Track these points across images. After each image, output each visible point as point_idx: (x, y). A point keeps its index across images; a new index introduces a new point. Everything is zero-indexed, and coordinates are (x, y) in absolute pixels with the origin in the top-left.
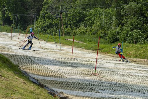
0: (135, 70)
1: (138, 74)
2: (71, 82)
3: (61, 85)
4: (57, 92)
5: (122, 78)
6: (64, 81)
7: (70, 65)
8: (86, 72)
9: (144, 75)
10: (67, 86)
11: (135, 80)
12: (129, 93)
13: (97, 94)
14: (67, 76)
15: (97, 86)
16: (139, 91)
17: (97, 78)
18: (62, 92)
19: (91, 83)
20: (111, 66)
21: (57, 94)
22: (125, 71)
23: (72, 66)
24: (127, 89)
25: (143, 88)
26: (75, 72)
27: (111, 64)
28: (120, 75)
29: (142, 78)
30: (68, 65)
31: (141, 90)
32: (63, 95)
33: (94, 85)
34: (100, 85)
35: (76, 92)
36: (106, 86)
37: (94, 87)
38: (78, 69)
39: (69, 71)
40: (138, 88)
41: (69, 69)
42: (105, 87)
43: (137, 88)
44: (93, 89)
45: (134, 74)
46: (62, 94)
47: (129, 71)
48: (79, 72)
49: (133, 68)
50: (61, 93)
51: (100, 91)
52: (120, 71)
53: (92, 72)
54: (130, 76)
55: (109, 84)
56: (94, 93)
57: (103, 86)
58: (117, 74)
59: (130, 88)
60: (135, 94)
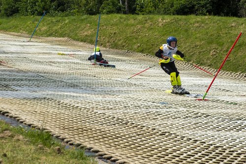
0: (55, 54)
1: (62, 60)
5: (43, 66)
9: (70, 61)
12: (60, 90)
13: (15, 92)
15: (10, 80)
16: (74, 86)
17: (6, 69)
20: (19, 49)
22: (41, 56)
24: (55, 83)
25: (76, 81)
27: (20, 47)
28: (36, 62)
29: (69, 65)
31: (76, 84)
33: (5, 80)
34: (14, 79)
36: (22, 80)
37: (6, 83)
40: (70, 81)
42: (22, 82)
43: (68, 81)
44: (7, 86)
45: (56, 60)
47: (47, 56)
49: (51, 52)
51: (17, 88)
52: (34, 56)
54: (52, 64)
55: (26, 77)
56: (9, 92)
57: (18, 80)
58: (31, 61)
59: (58, 81)
60: (69, 90)
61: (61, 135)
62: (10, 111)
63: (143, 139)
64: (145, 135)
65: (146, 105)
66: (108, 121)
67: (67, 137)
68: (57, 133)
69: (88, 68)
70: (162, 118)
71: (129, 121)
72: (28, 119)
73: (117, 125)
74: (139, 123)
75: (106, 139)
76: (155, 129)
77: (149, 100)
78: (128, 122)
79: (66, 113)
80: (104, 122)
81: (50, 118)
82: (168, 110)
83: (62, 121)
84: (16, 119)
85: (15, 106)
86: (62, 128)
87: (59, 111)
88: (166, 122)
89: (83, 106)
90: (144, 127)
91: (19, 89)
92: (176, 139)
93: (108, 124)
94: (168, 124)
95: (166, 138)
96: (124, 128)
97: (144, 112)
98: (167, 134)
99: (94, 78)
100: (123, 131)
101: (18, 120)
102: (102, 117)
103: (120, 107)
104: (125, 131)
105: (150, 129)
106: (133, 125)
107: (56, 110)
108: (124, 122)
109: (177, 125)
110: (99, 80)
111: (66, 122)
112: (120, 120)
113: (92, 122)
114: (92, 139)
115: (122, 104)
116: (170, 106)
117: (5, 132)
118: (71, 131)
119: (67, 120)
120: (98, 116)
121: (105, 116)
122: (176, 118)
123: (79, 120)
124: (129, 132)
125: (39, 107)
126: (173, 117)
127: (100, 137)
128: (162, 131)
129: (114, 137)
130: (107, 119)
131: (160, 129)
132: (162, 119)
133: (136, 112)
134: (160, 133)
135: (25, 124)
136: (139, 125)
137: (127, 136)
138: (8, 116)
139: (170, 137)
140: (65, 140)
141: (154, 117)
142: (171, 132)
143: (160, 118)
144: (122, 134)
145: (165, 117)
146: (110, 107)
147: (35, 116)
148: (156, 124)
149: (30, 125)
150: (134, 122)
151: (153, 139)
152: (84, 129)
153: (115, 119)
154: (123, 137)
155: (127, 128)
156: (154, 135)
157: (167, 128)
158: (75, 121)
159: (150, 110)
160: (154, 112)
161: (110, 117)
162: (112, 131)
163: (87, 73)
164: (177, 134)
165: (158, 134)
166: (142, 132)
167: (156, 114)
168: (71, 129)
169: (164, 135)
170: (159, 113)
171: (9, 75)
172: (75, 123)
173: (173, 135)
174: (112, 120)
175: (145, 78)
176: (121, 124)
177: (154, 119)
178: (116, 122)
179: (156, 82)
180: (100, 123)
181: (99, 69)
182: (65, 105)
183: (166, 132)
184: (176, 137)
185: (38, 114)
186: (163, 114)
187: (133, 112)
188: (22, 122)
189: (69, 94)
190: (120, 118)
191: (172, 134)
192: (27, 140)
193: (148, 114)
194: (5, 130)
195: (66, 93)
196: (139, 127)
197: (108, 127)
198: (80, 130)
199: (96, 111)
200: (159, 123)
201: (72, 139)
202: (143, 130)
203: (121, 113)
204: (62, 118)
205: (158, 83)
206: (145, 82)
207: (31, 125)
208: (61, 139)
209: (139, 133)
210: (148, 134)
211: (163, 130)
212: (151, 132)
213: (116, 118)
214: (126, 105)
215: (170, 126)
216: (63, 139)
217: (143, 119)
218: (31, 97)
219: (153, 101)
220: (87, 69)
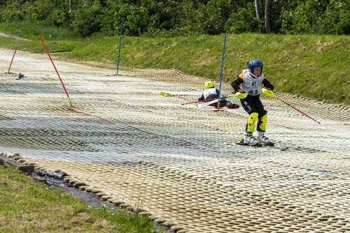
0: (156, 94)
1: (167, 105)
2: (25, 128)
3: (5, 139)
4: (6, 156)
5: (135, 113)
6: (9, 127)
7: (9, 89)
8: (52, 105)
10: (20, 139)
11: (163, 117)
12: (165, 150)
13: (94, 154)
14: (10, 116)
15: (86, 135)
16: (185, 144)
17: (80, 117)
18: (17, 155)
19: (71, 129)
20: (101, 87)
21: (6, 160)
22: (134, 98)
23: (14, 92)
24: (156, 139)
25: (189, 136)
26: (25, 105)
27: (101, 84)
28: (127, 107)
29: (178, 111)
30: (4, 89)
31: (188, 141)
32: (22, 162)
33: (79, 134)
34: (93, 134)
35: (45, 151)
36: (105, 135)
37: (81, 139)
38: (30, 99)
39: (11, 103)
40: (179, 136)
41: (10, 98)
42: (105, 138)
43: (176, 137)
44: (82, 144)
45: (157, 104)
46: (18, 159)
47: (143, 98)
48: (35, 106)
49: (150, 91)
50: (16, 157)
51: (97, 147)
52: (124, 97)
53: (63, 104)
54: (151, 110)
55: (111, 129)
56: (86, 153)
57: (100, 135)
58: (119, 105)
59: (161, 136)
60: (178, 150)
61: (167, 219)
62: (87, 183)
63: (293, 226)
64: (295, 220)
65: (297, 174)
66: (238, 199)
67: (175, 223)
68: (159, 216)
69: (207, 117)
70: (322, 194)
71: (271, 198)
72: (115, 194)
73: (252, 205)
74: (286, 203)
75: (235, 226)
76: (311, 212)
77: (302, 167)
78: (270, 200)
79: (174, 186)
80: (232, 200)
81: (148, 194)
82: (331, 182)
83: (167, 198)
84: (97, 196)
85: (95, 175)
86: (167, 209)
87: (163, 182)
88: (328, 201)
89: (200, 176)
90: (294, 207)
91: (100, 148)
92: (344, 227)
93: (239, 203)
94: (332, 204)
95: (328, 226)
96: (262, 210)
97: (294, 185)
98: (330, 219)
99: (216, 132)
100: (263, 214)
101: (100, 196)
102: (229, 192)
103: (258, 177)
104: (264, 214)
105: (304, 212)
106: (278, 205)
107: (158, 182)
108: (263, 201)
109: (346, 205)
110: (223, 135)
111: (174, 200)
112: (257, 198)
113: (214, 200)
114: (213, 226)
115: (260, 173)
116: (335, 175)
117: (81, 214)
118: (181, 214)
119: (175, 197)
120: (222, 190)
121: (234, 191)
122: (345, 194)
123: (193, 197)
124: (272, 216)
125: (132, 177)
126: (340, 193)
127: (226, 223)
128: (323, 215)
129: (248, 223)
130: (236, 195)
131: (320, 212)
132: (323, 196)
133: (283, 184)
134: (319, 217)
135: (111, 202)
136: (286, 205)
137: (269, 222)
138: (83, 189)
139: (334, 224)
140: (173, 228)
141: (310, 193)
142: (337, 217)
143: (319, 195)
144: (260, 219)
145: (327, 192)
146: (241, 177)
147: (126, 191)
148: (313, 204)
149: (118, 204)
150: (278, 201)
151: (308, 227)
152: (202, 210)
153: (249, 196)
154: (263, 224)
155: (268, 209)
156: (310, 221)
157: (331, 209)
158: (187, 198)
159: (304, 182)
160: (310, 184)
161: (241, 193)
162: (244, 214)
163: (206, 124)
164: (346, 219)
165: (315, 219)
166: (292, 216)
167: (312, 188)
168: (181, 210)
169: (326, 220)
170: (317, 187)
171: (86, 127)
172: (187, 202)
173: (340, 222)
174: (245, 197)
175: (296, 132)
176: (258, 203)
177: (310, 196)
178: (251, 200)
179: (312, 139)
180: (226, 202)
181: (223, 118)
182: (171, 174)
183: (329, 217)
184: (345, 225)
185: (130, 187)
186: (324, 188)
187: (277, 185)
188: (106, 200)
189: (177, 156)
190: (257, 194)
191: (337, 219)
192: (114, 226)
193: (300, 188)
194: (80, 212)
195: (173, 156)
196: (287, 207)
197: (239, 207)
198: (195, 212)
199: (220, 183)
200: (318, 203)
201: (183, 226)
202: (292, 212)
203: (259, 186)
204: (167, 194)
205: (316, 139)
206: (295, 138)
207: (120, 203)
208: (166, 226)
209: (286, 218)
210: (300, 219)
211: (324, 213)
212: (306, 216)
213: (251, 194)
214: (266, 174)
215: (335, 208)
216: (169, 226)
217: (292, 196)
218: (120, 161)
219: (308, 168)
220: (206, 119)
